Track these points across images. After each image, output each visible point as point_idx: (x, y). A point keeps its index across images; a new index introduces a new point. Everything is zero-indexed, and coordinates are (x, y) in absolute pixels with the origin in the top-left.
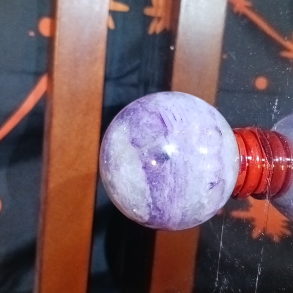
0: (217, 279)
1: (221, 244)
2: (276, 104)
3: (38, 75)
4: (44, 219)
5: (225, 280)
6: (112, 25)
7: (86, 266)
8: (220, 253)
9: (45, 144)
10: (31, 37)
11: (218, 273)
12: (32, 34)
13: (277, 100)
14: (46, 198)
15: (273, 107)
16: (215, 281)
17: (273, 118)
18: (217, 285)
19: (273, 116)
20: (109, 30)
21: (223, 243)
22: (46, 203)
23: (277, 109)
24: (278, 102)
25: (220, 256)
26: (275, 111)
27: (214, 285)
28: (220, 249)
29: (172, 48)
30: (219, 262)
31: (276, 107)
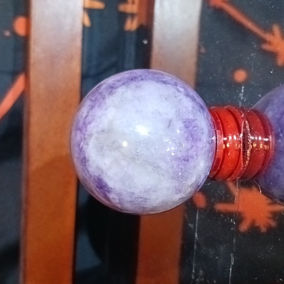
0: (194, 271)
1: (196, 236)
2: (243, 91)
5: (201, 271)
7: (70, 263)
8: (195, 245)
9: (24, 142)
11: (194, 264)
12: (7, 33)
13: (243, 87)
14: (27, 197)
15: (240, 95)
16: (192, 273)
17: (240, 105)
18: (193, 277)
19: (240, 103)
21: (198, 235)
22: (27, 202)
23: (244, 96)
24: (244, 89)
25: (195, 247)
26: (242, 98)
27: (191, 277)
28: (195, 240)
29: (145, 42)
30: (194, 254)
31: (242, 94)
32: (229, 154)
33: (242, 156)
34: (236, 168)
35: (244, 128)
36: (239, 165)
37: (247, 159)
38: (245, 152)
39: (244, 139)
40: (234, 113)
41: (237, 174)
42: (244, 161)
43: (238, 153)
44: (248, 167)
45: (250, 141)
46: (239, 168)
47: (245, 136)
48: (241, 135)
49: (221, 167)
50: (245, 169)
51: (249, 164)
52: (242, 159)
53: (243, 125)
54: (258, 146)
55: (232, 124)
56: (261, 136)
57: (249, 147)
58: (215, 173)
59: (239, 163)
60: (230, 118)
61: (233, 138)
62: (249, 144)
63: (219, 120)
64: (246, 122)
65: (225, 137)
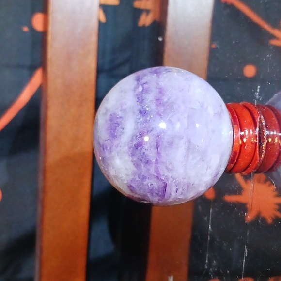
0: (207, 261)
1: (210, 228)
2: (258, 90)
3: (32, 69)
4: (43, 207)
5: (214, 261)
6: (103, 19)
7: (84, 252)
8: (209, 236)
9: (42, 134)
10: (25, 32)
11: (207, 255)
12: (26, 29)
13: (259, 87)
14: (44, 187)
15: (256, 94)
16: (205, 263)
18: (207, 267)
19: (256, 102)
20: (100, 23)
21: (211, 227)
22: (44, 192)
23: (259, 95)
24: (260, 88)
25: (209, 239)
26: (257, 97)
27: (205, 267)
28: (209, 232)
29: (160, 39)
30: (208, 245)
31: (258, 93)
32: (245, 148)
33: (258, 149)
34: (252, 161)
35: (259, 123)
36: (255, 158)
37: (262, 152)
38: (260, 146)
39: (260, 133)
40: (250, 108)
41: (253, 168)
42: (260, 154)
43: (254, 146)
44: (263, 160)
45: (265, 135)
46: (255, 161)
47: (261, 130)
48: (258, 129)
49: (237, 160)
50: (261, 162)
51: (264, 157)
52: (258, 153)
53: (258, 120)
54: (273, 140)
55: (248, 119)
56: (276, 130)
57: (264, 142)
58: (232, 165)
59: (255, 156)
60: (246, 113)
61: (249, 132)
62: (264, 138)
63: (236, 115)
64: (262, 117)
65: (241, 131)
